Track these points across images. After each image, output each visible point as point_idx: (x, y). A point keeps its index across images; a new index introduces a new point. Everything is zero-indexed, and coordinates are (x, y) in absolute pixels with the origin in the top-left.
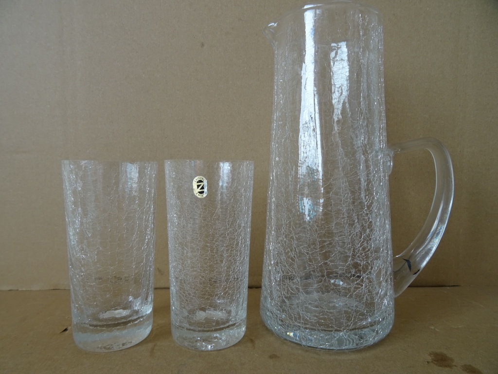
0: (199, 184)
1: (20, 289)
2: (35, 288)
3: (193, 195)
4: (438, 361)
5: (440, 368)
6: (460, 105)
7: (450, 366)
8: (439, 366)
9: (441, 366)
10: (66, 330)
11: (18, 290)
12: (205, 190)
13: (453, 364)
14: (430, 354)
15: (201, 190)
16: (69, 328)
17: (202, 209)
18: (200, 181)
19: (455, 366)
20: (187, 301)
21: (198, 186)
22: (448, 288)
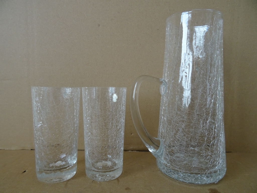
1: (5, 149)
2: (13, 148)
10: (25, 171)
16: (27, 170)
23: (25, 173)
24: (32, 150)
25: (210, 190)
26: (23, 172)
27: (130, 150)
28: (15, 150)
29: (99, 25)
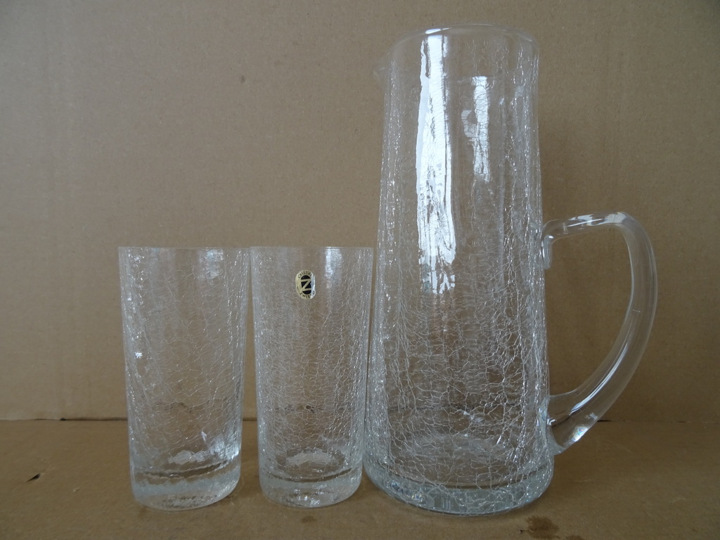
0: (305, 280)
3: (296, 295)
4: (536, 530)
6: (609, 165)
8: (534, 537)
10: (36, 477)
12: (313, 289)
13: (556, 534)
15: (307, 289)
17: (308, 314)
18: (306, 277)
19: (558, 537)
20: (286, 440)
21: (303, 284)
23: (37, 480)
24: (63, 420)
25: (531, 522)
26: (31, 479)
28: (18, 420)
29: (243, 79)
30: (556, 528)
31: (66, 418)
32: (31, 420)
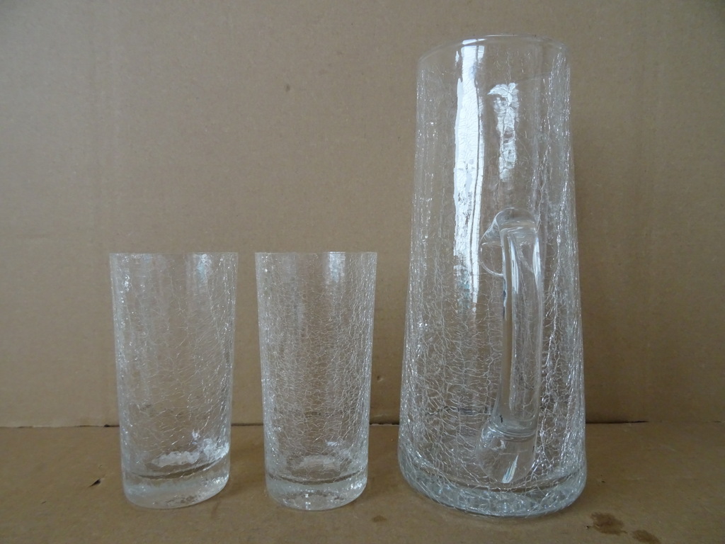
1: (34, 426)
2: (55, 424)
4: (601, 525)
5: (604, 535)
7: (616, 532)
8: (602, 532)
9: (606, 532)
10: (98, 482)
11: (31, 427)
13: (622, 529)
14: (593, 516)
16: (102, 480)
19: (625, 532)
22: (630, 424)
23: (99, 485)
24: (107, 426)
25: (595, 518)
26: (93, 485)
27: (376, 423)
29: (288, 88)
30: (621, 524)
31: (110, 424)
32: (75, 427)
